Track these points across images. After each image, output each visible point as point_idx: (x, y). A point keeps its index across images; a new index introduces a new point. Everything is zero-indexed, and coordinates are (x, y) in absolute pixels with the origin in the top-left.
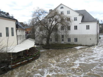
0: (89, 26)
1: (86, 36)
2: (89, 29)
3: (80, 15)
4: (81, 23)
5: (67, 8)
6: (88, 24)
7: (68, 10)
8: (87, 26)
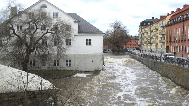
0: (90, 40)
1: (86, 56)
2: (90, 44)
3: (75, 21)
4: (77, 35)
5: (54, 8)
6: (89, 37)
7: (56, 11)
8: (87, 40)
